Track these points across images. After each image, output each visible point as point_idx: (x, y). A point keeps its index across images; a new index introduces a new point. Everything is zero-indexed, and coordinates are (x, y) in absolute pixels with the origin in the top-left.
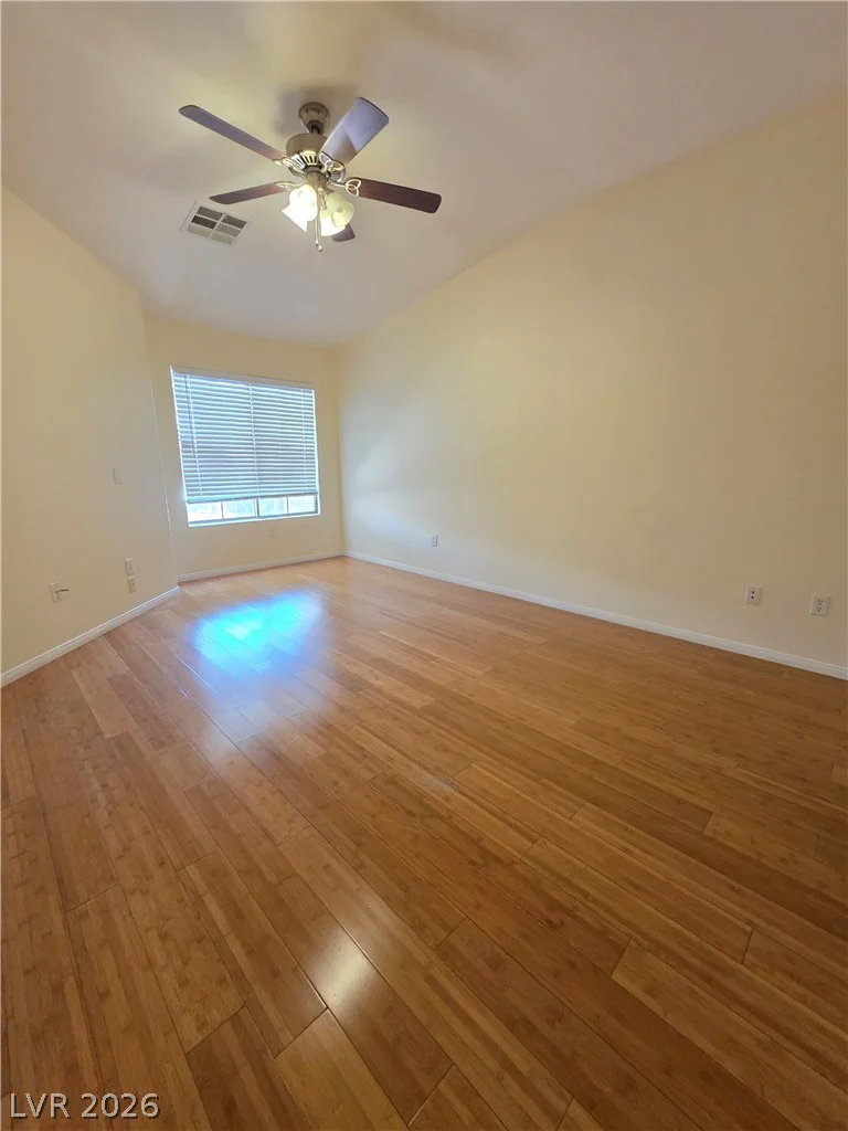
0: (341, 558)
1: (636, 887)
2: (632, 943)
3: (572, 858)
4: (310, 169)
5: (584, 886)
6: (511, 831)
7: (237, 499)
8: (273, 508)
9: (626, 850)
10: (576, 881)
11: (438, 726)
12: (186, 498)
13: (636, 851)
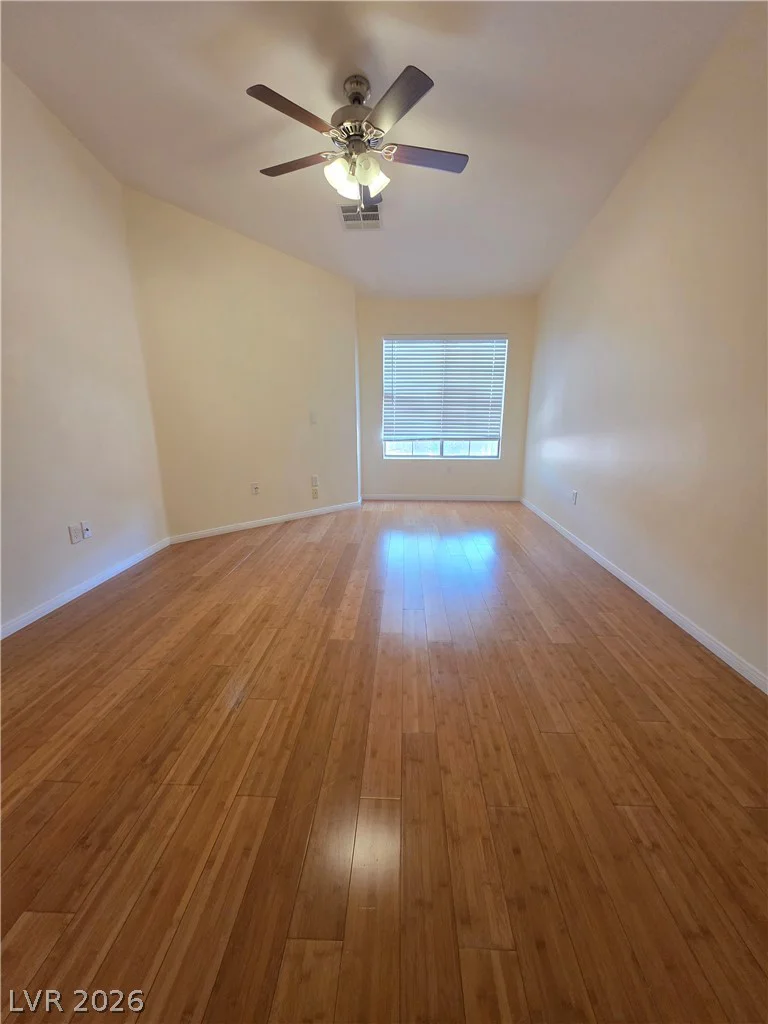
0: (518, 503)
1: (154, 892)
2: (71, 916)
3: (177, 822)
4: (352, 138)
5: (140, 846)
6: (197, 762)
7: (420, 439)
8: (456, 450)
9: (210, 863)
10: (146, 836)
11: (314, 660)
12: (383, 437)
13: (213, 874)
